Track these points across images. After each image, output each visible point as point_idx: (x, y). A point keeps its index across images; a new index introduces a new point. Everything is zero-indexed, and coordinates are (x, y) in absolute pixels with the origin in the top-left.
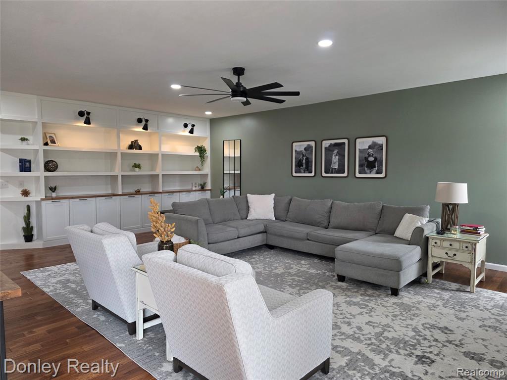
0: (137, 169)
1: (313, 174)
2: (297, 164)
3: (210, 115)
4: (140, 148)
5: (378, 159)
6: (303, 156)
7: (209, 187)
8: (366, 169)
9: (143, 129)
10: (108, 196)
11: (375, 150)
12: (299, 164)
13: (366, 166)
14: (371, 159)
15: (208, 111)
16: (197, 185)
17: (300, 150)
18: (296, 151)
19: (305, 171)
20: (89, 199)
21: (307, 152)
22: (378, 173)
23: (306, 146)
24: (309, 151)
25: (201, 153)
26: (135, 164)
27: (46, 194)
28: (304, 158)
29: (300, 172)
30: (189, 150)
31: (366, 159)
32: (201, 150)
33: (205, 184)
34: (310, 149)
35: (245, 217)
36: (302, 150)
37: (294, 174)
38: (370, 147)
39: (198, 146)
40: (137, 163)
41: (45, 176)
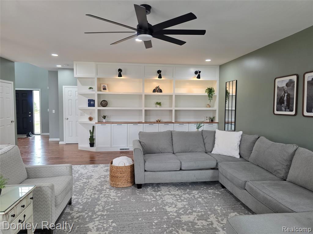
0: (158, 106)
1: (293, 113)
2: (278, 100)
3: (210, 61)
4: (161, 91)
6: (285, 92)
7: (217, 120)
9: (159, 78)
10: (135, 123)
12: (281, 101)
15: (208, 59)
16: (208, 119)
17: (282, 86)
18: (278, 87)
19: (286, 109)
20: (123, 124)
21: (289, 88)
23: (287, 81)
24: (291, 87)
25: (210, 94)
26: (157, 102)
27: (98, 120)
28: (286, 95)
29: (281, 110)
30: (201, 91)
32: (210, 91)
33: (214, 118)
34: (292, 85)
35: (211, 151)
36: (283, 86)
37: (276, 112)
39: (208, 88)
40: (159, 101)
41: (98, 110)
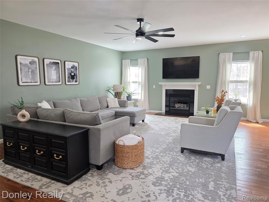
1: (38, 83)
5: (76, 74)
6: (29, 68)
8: (71, 79)
11: (74, 69)
13: (70, 78)
14: (73, 74)
17: (25, 63)
18: (20, 63)
19: (31, 81)
22: (76, 82)
23: (31, 60)
28: (30, 70)
31: (70, 74)
34: (34, 64)
37: (21, 84)
38: (72, 68)
